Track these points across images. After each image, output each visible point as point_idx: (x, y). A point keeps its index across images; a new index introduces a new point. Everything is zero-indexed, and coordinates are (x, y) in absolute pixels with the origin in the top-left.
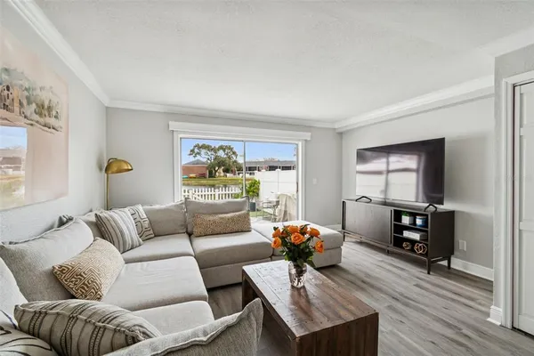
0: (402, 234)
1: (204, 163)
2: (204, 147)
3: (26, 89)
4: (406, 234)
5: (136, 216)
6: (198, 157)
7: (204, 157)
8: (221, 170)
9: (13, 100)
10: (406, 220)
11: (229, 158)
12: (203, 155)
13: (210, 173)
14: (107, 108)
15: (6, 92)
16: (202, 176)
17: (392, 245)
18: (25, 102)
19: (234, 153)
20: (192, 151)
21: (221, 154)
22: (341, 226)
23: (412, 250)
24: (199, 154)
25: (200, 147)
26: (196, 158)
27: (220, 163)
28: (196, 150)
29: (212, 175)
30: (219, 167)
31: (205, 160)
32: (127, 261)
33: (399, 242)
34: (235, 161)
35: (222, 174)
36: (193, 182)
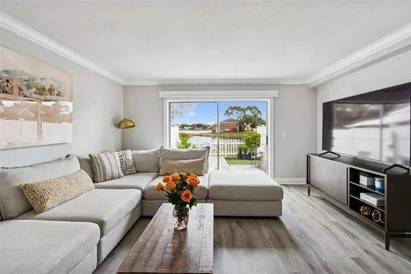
0: (359, 196)
1: (235, 121)
2: (235, 108)
3: (26, 80)
4: (364, 197)
5: (124, 157)
6: (231, 116)
7: (236, 116)
8: (249, 126)
9: (12, 87)
10: (364, 181)
11: (255, 116)
12: (234, 114)
13: (240, 127)
14: (124, 86)
15: (5, 84)
16: (234, 130)
17: (348, 207)
18: (24, 88)
19: (259, 112)
20: (227, 111)
21: (249, 113)
22: (305, 179)
23: (370, 217)
24: (231, 113)
25: (233, 109)
26: (230, 117)
27: (248, 120)
28: (230, 111)
29: (241, 130)
30: (247, 123)
31: (236, 118)
32: (96, 188)
33: (356, 205)
34: (260, 119)
35: (250, 129)
36: (227, 135)
